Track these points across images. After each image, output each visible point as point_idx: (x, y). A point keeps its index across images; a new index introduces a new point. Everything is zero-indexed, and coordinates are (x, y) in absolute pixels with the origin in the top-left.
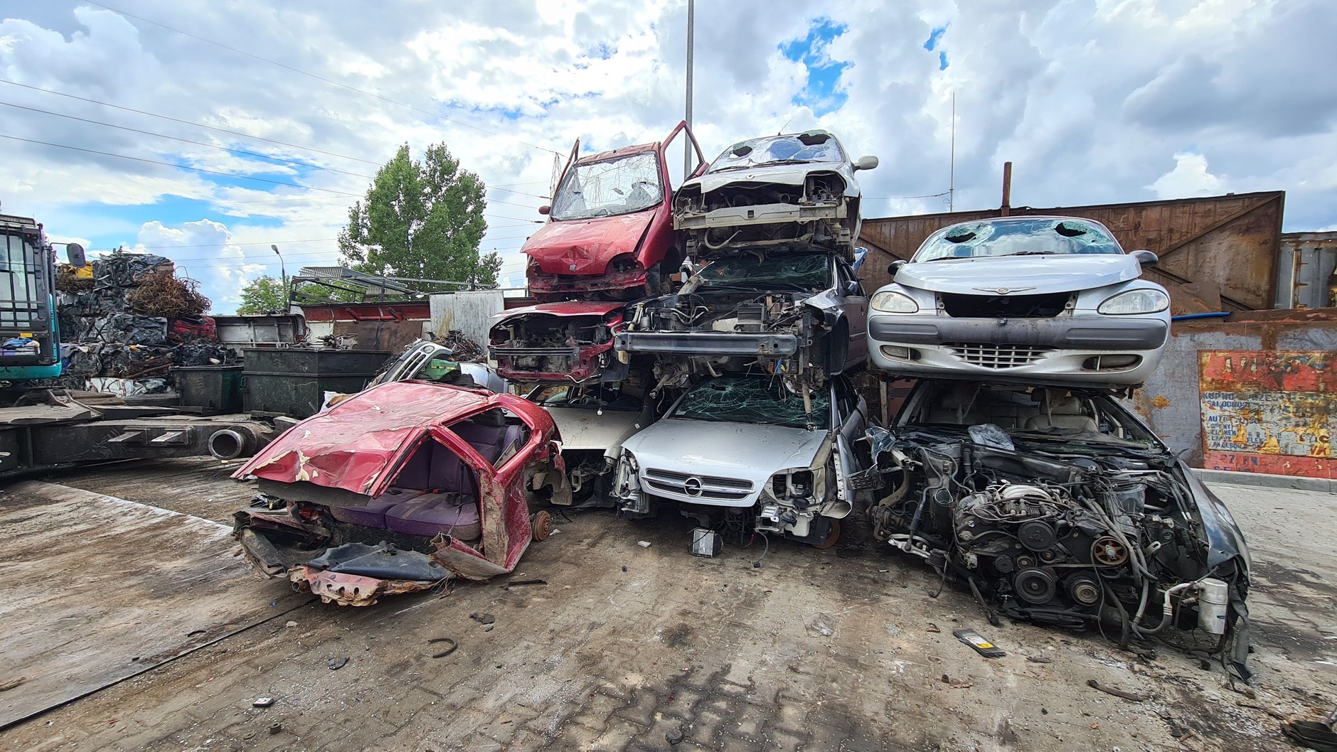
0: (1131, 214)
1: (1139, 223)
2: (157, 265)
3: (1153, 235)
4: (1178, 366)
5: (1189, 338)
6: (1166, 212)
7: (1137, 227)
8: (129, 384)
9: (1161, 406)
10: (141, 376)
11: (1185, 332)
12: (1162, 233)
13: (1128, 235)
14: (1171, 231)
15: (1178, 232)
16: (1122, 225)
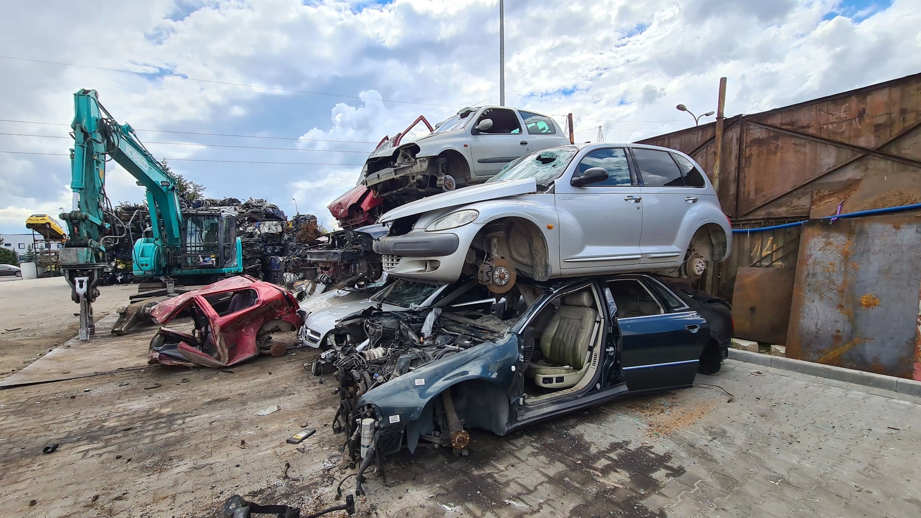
0: (854, 103)
1: (864, 110)
2: (310, 219)
3: (882, 120)
4: (897, 261)
5: (914, 230)
6: (896, 93)
7: (861, 114)
8: (292, 275)
9: (868, 306)
10: (297, 272)
11: (910, 223)
12: (893, 115)
13: (851, 124)
14: (903, 112)
15: (913, 111)
16: (843, 115)
